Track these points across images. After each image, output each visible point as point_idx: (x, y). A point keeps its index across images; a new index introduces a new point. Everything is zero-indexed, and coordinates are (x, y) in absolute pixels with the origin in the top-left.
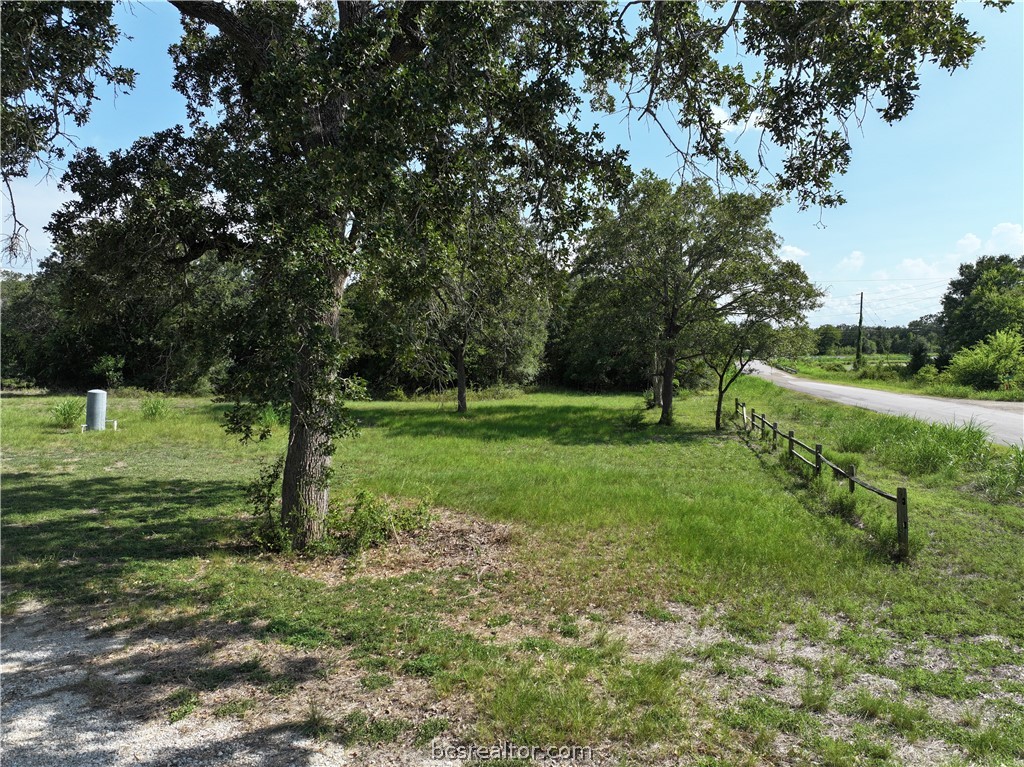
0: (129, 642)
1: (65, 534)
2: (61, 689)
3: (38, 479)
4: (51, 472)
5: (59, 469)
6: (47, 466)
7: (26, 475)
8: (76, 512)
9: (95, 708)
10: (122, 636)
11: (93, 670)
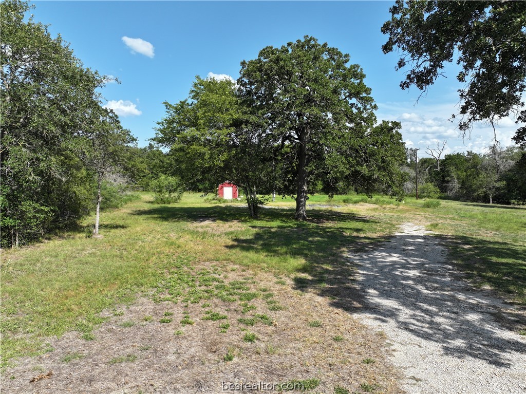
0: (517, 309)
1: (512, 268)
2: (487, 313)
3: (509, 246)
4: (516, 244)
5: (521, 243)
6: (516, 241)
7: (506, 244)
8: (520, 261)
9: (495, 321)
10: (516, 306)
11: (500, 312)
